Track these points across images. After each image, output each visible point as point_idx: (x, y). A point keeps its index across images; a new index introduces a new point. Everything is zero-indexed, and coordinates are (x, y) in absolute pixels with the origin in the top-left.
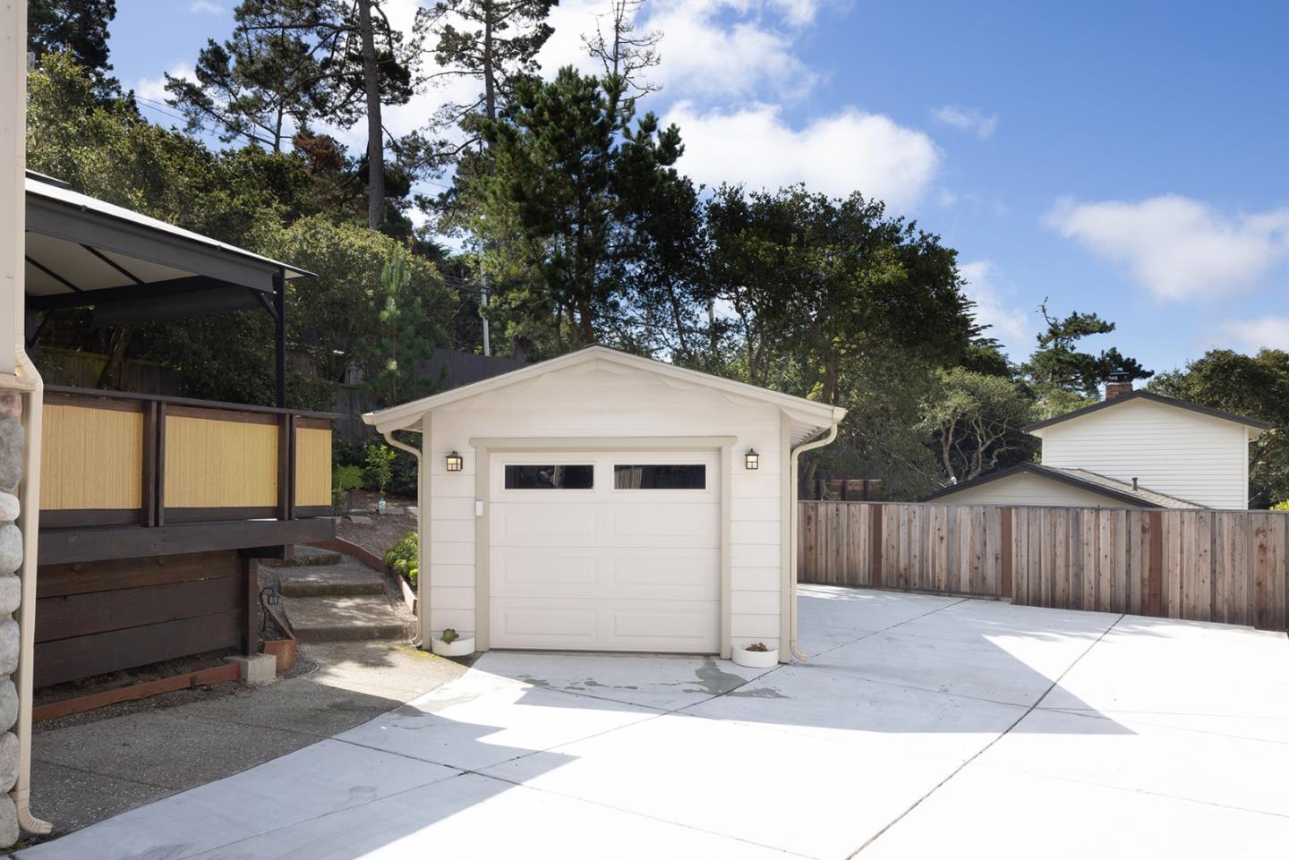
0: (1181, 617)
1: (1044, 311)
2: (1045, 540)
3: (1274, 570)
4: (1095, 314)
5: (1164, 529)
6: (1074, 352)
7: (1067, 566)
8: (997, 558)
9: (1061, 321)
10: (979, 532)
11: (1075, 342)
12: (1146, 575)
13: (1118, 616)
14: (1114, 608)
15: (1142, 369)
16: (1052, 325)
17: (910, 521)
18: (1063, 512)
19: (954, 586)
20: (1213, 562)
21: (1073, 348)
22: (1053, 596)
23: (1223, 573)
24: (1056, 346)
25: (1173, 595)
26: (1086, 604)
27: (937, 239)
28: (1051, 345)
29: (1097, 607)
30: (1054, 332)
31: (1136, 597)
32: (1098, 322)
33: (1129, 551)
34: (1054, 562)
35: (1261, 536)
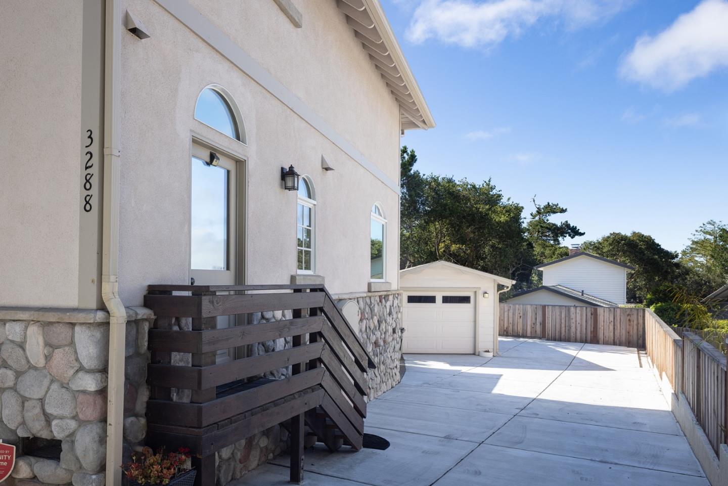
0: (604, 344)
1: (534, 201)
2: (558, 318)
3: (633, 328)
4: (558, 204)
5: (598, 314)
6: (548, 222)
7: (565, 327)
8: (540, 324)
9: (542, 207)
10: (534, 314)
11: (548, 218)
12: (592, 330)
13: (583, 344)
14: (581, 341)
15: (580, 231)
16: (538, 208)
17: (509, 310)
18: (564, 307)
19: (525, 334)
20: (614, 325)
21: (548, 220)
22: (560, 337)
23: (617, 329)
24: (540, 219)
25: (601, 336)
26: (572, 340)
27: (518, 204)
28: (537, 218)
29: (576, 341)
30: (539, 212)
31: (589, 338)
32: (559, 208)
33: (586, 322)
34: (561, 325)
35: (629, 316)
